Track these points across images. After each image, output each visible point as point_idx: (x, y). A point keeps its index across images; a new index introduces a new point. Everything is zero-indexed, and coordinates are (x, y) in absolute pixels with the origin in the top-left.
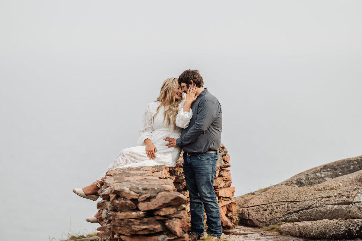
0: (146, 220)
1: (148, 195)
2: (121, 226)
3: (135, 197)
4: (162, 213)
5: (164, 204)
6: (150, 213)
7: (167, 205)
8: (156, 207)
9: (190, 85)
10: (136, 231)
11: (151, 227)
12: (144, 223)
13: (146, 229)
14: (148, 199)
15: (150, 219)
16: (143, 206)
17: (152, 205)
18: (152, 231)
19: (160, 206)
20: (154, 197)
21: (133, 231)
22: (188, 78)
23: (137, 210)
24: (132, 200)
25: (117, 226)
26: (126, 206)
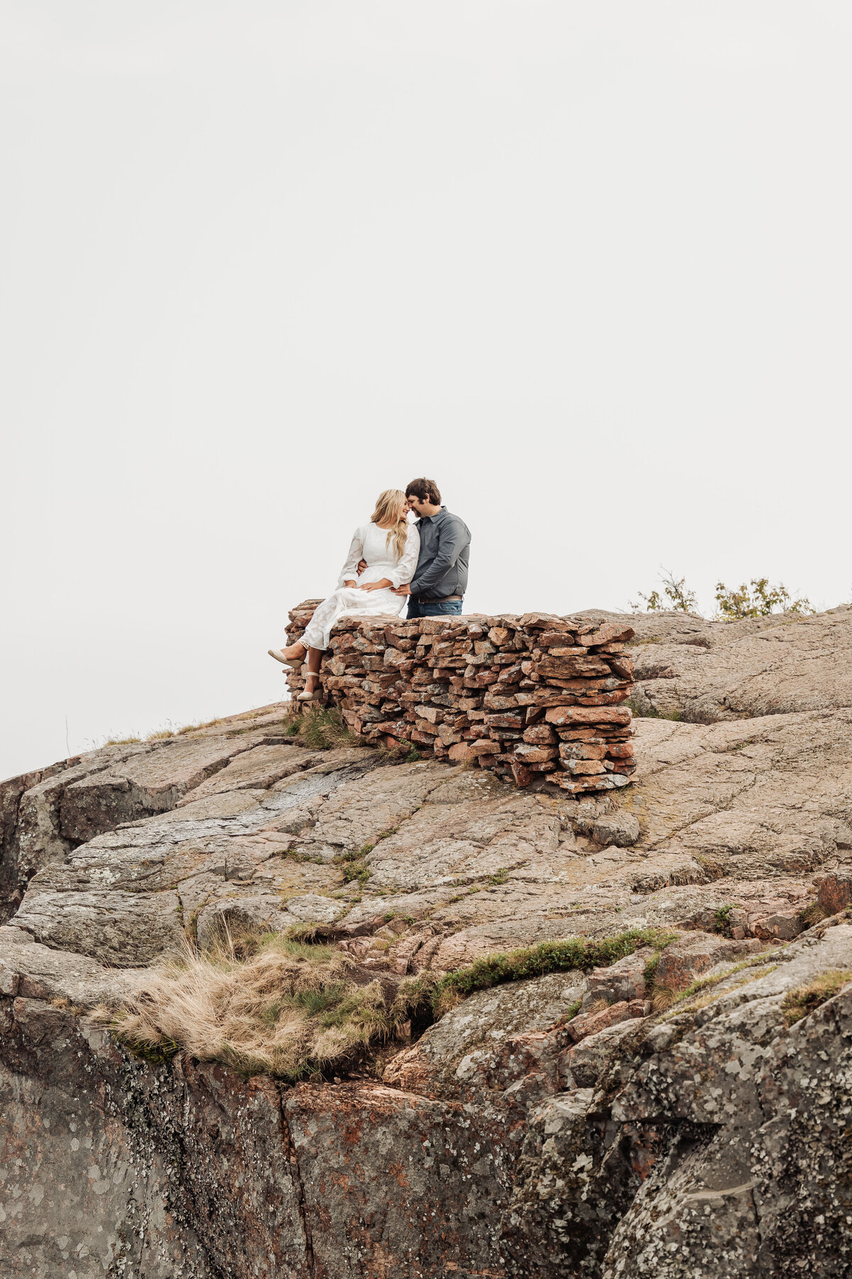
0: (590, 658)
1: (591, 626)
2: (553, 667)
3: (574, 629)
4: (611, 650)
5: (615, 637)
6: (593, 650)
7: (616, 640)
8: (604, 641)
9: (424, 501)
10: (582, 671)
11: (598, 667)
12: (588, 662)
13: (594, 669)
14: (591, 631)
15: (594, 657)
16: (586, 641)
17: (598, 639)
18: (600, 672)
19: (608, 641)
20: (598, 629)
21: (577, 672)
22: (422, 489)
23: (578, 645)
24: (570, 632)
25: (547, 667)
26: (561, 640)
